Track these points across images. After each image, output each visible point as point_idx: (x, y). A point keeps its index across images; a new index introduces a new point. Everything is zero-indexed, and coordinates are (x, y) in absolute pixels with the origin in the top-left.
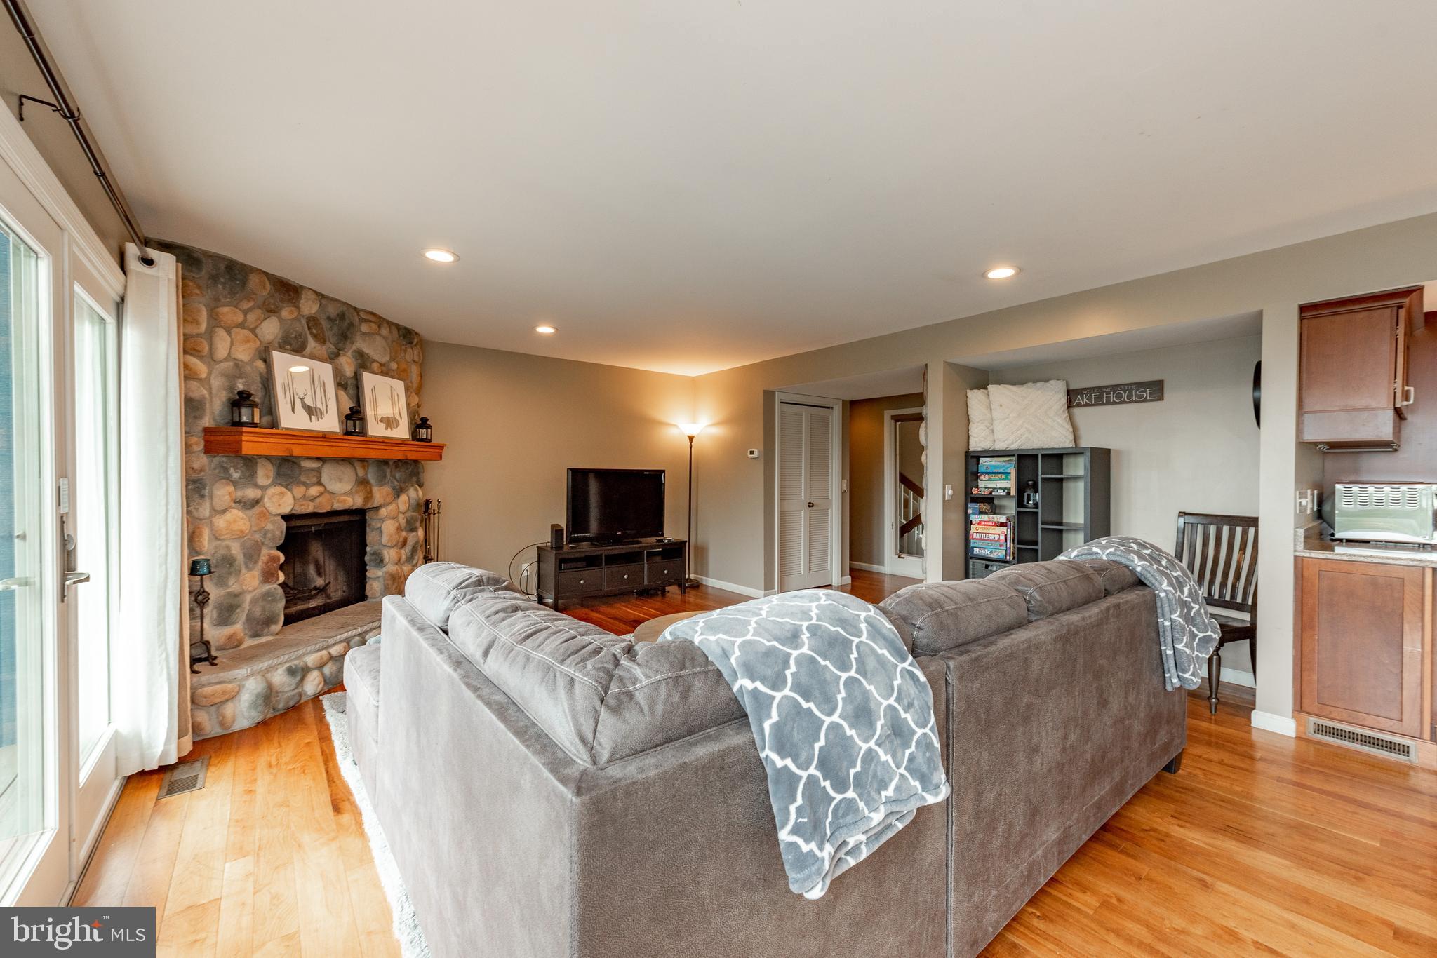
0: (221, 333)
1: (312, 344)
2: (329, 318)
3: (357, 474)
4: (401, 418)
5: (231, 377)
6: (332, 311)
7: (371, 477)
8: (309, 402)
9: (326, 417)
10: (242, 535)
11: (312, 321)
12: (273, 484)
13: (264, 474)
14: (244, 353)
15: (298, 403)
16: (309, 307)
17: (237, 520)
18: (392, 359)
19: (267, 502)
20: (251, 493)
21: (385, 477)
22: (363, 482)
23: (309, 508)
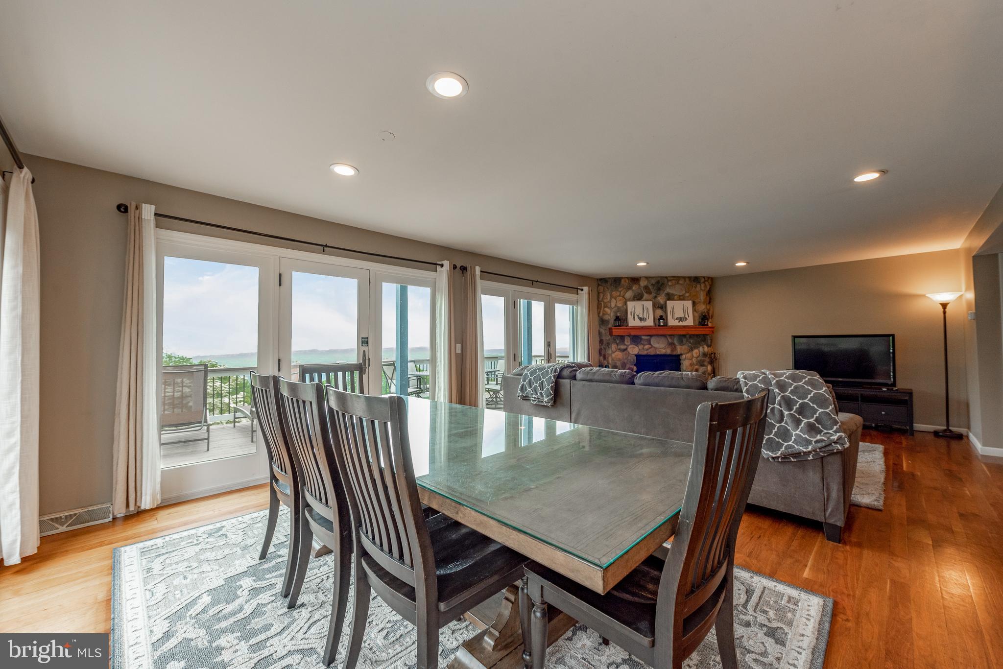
0: (613, 300)
1: (646, 296)
2: (652, 284)
3: (668, 341)
4: (689, 317)
5: (616, 312)
6: (653, 282)
7: (676, 342)
8: (641, 316)
9: (648, 321)
10: (619, 360)
11: (646, 287)
12: (631, 344)
13: (627, 341)
14: (620, 304)
15: (636, 317)
16: (643, 283)
17: (618, 355)
18: (686, 292)
19: (630, 350)
20: (623, 347)
21: (682, 341)
22: (672, 344)
23: (645, 353)
